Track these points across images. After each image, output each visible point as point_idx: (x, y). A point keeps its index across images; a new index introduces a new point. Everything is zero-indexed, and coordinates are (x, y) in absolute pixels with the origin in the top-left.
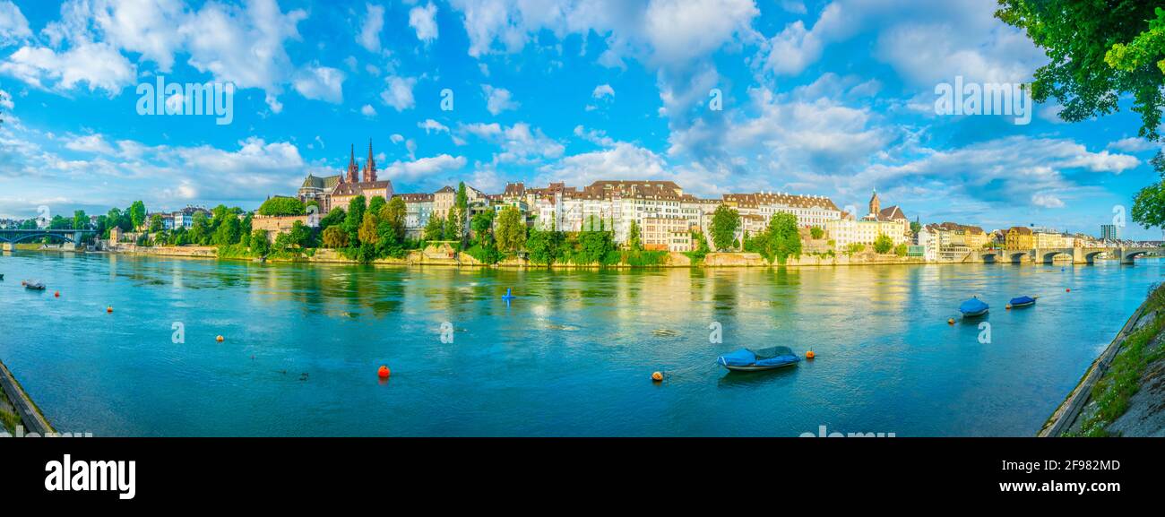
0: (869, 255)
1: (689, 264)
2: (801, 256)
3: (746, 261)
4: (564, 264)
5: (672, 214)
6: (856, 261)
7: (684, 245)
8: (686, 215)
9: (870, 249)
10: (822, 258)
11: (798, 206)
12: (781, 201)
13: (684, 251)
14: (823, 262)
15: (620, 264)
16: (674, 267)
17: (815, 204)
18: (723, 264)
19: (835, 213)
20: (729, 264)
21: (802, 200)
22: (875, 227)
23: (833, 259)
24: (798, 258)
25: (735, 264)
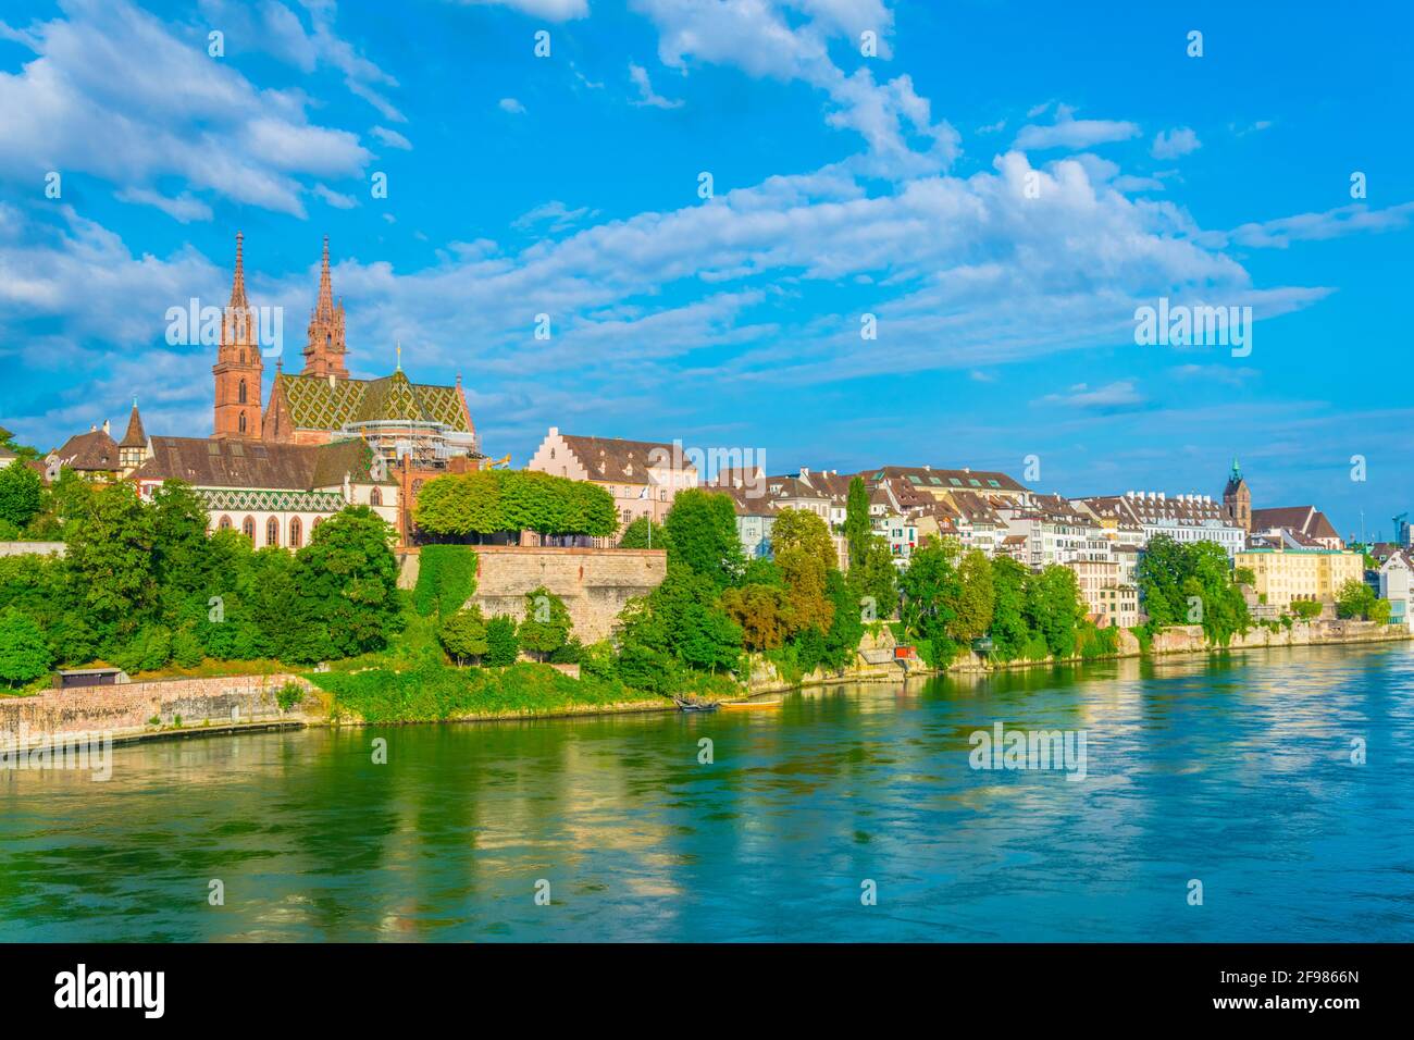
0: (1331, 623)
1: (1137, 651)
2: (1248, 629)
3: (1189, 642)
4: (1021, 661)
6: (1315, 636)
7: (1131, 614)
8: (1094, 552)
9: (1329, 612)
10: (1274, 631)
13: (1132, 626)
14: (1274, 640)
16: (1124, 659)
18: (1170, 649)
20: (1176, 648)
22: (1313, 564)
23: (1286, 634)
24: (1244, 634)
25: (1180, 647)
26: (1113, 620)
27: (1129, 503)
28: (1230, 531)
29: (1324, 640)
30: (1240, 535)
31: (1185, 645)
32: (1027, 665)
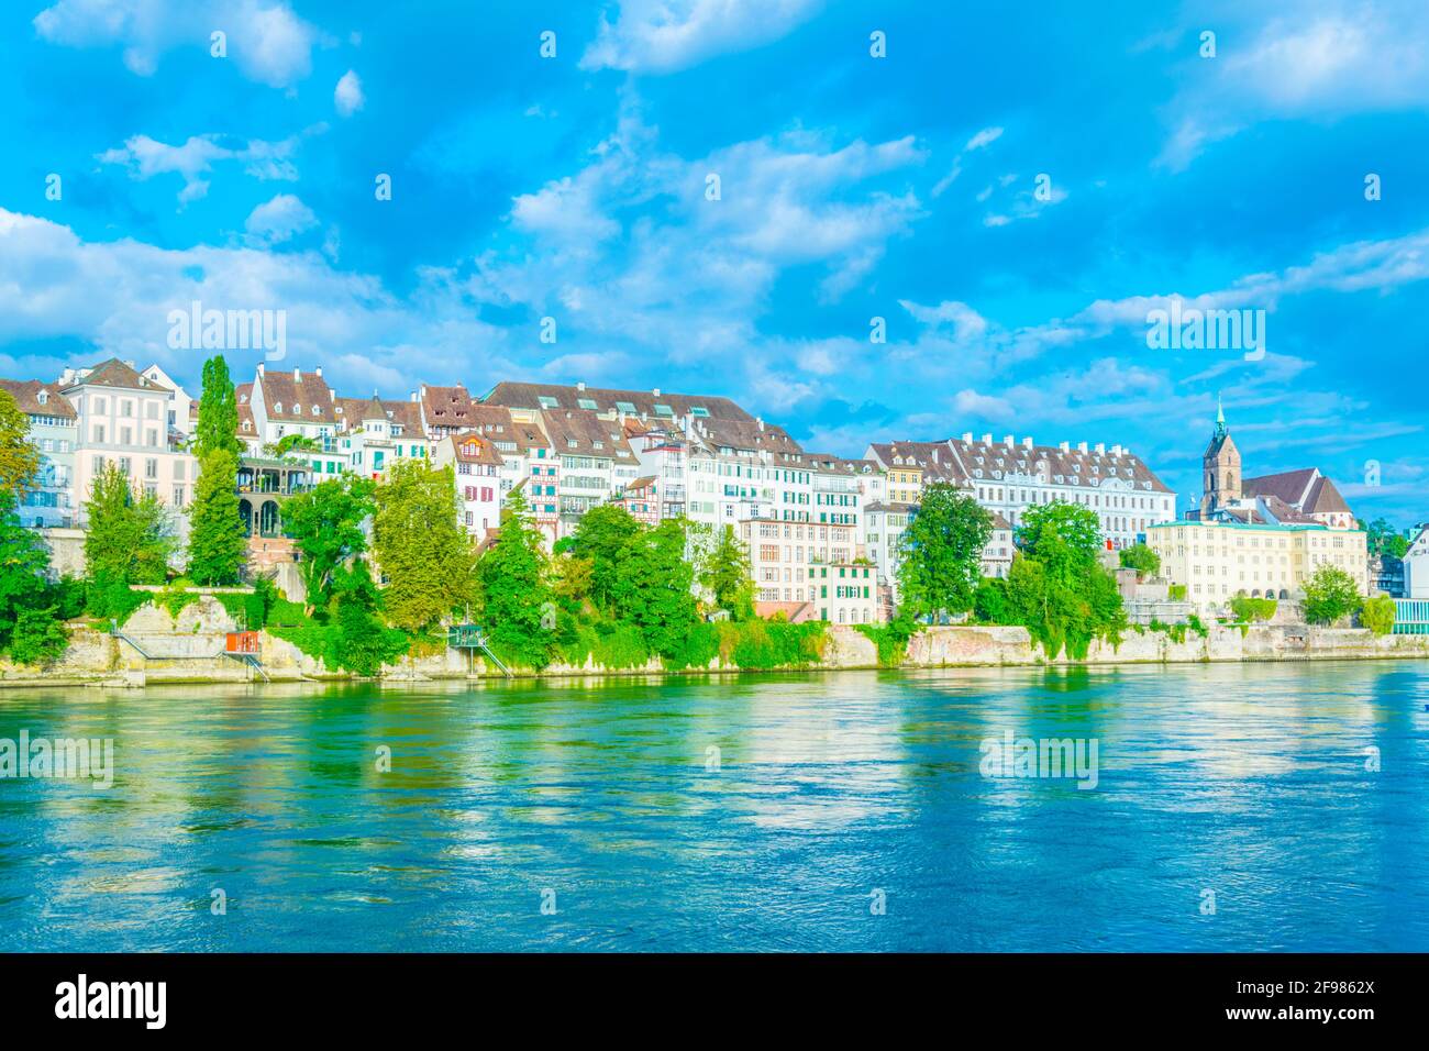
0: (1290, 630)
1: (873, 661)
2: (1122, 635)
3: (998, 651)
4: (576, 668)
5: (797, 507)
6: (1257, 648)
7: (859, 603)
8: (829, 510)
9: (1285, 614)
10: (1175, 639)
11: (1067, 482)
12: (1022, 464)
13: (861, 621)
14: (1176, 652)
15: (714, 664)
16: (842, 670)
17: (1105, 474)
18: (949, 660)
19: (1161, 498)
20: (964, 659)
21: (1071, 459)
22: (1282, 544)
23: (1200, 643)
24: (1115, 641)
25: (975, 659)
26: (824, 611)
27: (959, 449)
28: (1147, 496)
29: (1276, 654)
30: (1166, 502)
31: (989, 656)
32: (593, 675)
